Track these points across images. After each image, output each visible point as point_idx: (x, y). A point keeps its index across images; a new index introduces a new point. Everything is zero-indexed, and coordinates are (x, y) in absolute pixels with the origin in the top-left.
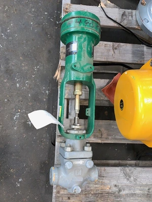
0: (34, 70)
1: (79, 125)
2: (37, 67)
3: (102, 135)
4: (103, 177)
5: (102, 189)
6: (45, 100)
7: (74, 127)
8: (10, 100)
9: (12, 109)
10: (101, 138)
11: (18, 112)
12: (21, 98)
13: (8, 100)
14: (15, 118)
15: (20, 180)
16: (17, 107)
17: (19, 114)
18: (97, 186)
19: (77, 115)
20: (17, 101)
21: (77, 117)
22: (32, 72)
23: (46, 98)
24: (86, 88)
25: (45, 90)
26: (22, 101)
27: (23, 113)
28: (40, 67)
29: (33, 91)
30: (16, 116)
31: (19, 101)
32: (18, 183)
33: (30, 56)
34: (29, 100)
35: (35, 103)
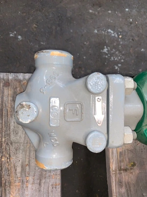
4: (40, 184)
5: (10, 183)
6: (140, 70)
8: (132, 25)
9: (121, 28)
11: (118, 36)
12: (136, 39)
13: (131, 23)
14: (109, 30)
15: (19, 37)
16: (124, 34)
17: (116, 36)
18: (19, 169)
20: (133, 34)
26: (133, 40)
27: (118, 41)
30: (112, 32)
31: (132, 36)
32: (15, 34)
34: (136, 49)
35: (134, 58)
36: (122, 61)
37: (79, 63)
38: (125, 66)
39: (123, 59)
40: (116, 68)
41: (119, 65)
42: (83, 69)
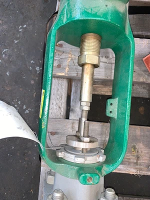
0: (18, 31)
1: (87, 139)
2: (22, 25)
3: (138, 158)
6: (32, 82)
7: (75, 144)
10: (136, 164)
19: (85, 114)
21: (84, 119)
22: (14, 34)
23: (34, 80)
24: (107, 57)
25: (34, 66)
28: (28, 25)
29: (13, 67)
33: (12, 9)
34: (7, 82)
35: (17, 87)
36: (19, 102)
37: (19, 155)
38: (26, 101)
39: (18, 101)
40: (27, 111)
41: (25, 107)
42: (26, 151)
